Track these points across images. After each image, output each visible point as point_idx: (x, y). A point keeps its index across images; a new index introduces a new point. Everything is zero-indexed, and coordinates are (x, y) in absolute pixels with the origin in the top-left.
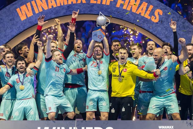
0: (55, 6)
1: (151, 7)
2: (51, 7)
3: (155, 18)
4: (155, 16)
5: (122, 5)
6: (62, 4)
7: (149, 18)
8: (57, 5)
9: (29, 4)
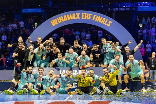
0: (67, 20)
1: (107, 20)
2: (65, 21)
3: (109, 25)
4: (109, 24)
5: (95, 19)
6: (70, 19)
7: (106, 24)
9: (56, 19)
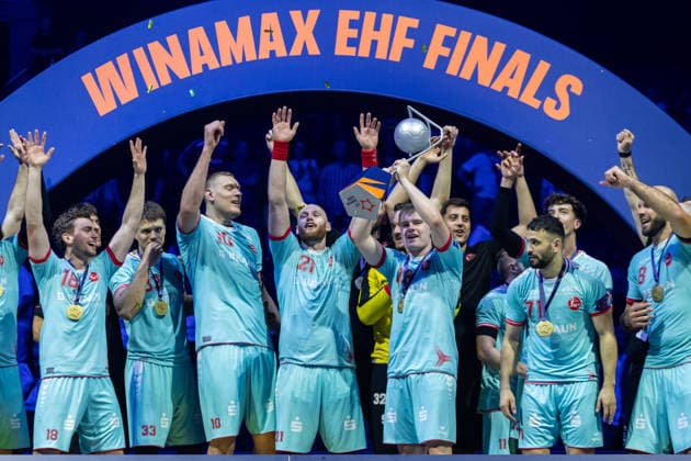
0: (213, 65)
1: (543, 68)
2: (201, 71)
3: (558, 107)
4: (556, 98)
5: (443, 62)
6: (239, 60)
7: (535, 104)
8: (220, 62)
